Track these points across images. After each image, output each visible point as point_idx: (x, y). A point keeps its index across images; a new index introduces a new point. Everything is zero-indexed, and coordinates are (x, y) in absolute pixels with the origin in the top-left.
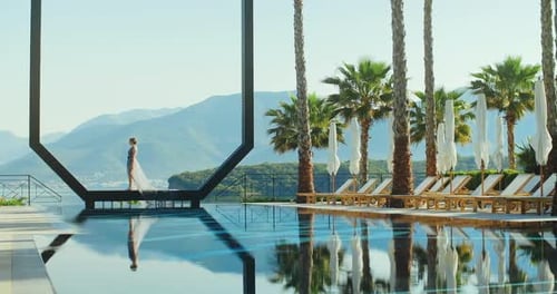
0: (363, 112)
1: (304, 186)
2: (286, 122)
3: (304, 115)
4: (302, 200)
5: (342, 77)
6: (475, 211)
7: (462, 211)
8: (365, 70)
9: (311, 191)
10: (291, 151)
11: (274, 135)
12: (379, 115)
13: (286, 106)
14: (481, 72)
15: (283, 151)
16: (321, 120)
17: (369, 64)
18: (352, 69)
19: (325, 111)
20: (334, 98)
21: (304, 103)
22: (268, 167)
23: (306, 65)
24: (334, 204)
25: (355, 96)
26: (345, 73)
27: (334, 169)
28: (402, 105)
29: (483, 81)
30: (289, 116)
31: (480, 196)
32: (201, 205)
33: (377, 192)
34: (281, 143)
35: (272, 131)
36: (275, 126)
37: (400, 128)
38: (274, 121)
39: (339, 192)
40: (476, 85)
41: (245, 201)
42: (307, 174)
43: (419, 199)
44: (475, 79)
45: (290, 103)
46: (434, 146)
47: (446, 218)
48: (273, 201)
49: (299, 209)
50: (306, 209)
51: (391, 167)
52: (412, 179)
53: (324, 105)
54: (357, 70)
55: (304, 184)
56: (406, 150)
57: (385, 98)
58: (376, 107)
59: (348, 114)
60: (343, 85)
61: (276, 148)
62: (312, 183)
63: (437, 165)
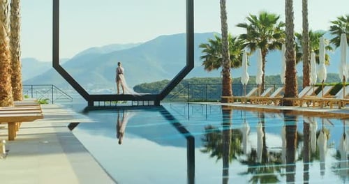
0: (262, 45)
1: (226, 92)
2: (213, 51)
3: (226, 47)
4: (225, 101)
5: (249, 23)
6: (340, 108)
7: (331, 108)
8: (263, 19)
9: (229, 95)
10: (216, 69)
11: (204, 59)
12: (272, 47)
13: (212, 42)
14: (337, 20)
15: (210, 70)
16: (234, 50)
17: (266, 15)
18: (255, 18)
19: (237, 44)
20: (243, 37)
21: (226, 39)
22: (196, 80)
23: (227, 15)
24: (246, 103)
25: (257, 35)
26: (250, 20)
27: (245, 81)
28: (291, 40)
29: (338, 26)
30: (214, 47)
31: (342, 99)
32: (161, 104)
33: (273, 96)
34: (209, 65)
35: (203, 57)
36: (205, 54)
37: (289, 55)
38: (204, 51)
39: (248, 96)
40: (333, 28)
41: (188, 101)
42: (228, 84)
43: (302, 100)
44: (333, 25)
45: (215, 40)
46: (308, 67)
47: (319, 113)
48: (206, 101)
49: (223, 106)
50: (226, 106)
51: (283, 80)
52: (297, 87)
53: (236, 40)
54: (258, 19)
55: (225, 91)
56: (293, 69)
57: (276, 36)
58: (270, 42)
59: (252, 47)
60: (249, 28)
61: (205, 68)
62: (231, 90)
63: (311, 79)
